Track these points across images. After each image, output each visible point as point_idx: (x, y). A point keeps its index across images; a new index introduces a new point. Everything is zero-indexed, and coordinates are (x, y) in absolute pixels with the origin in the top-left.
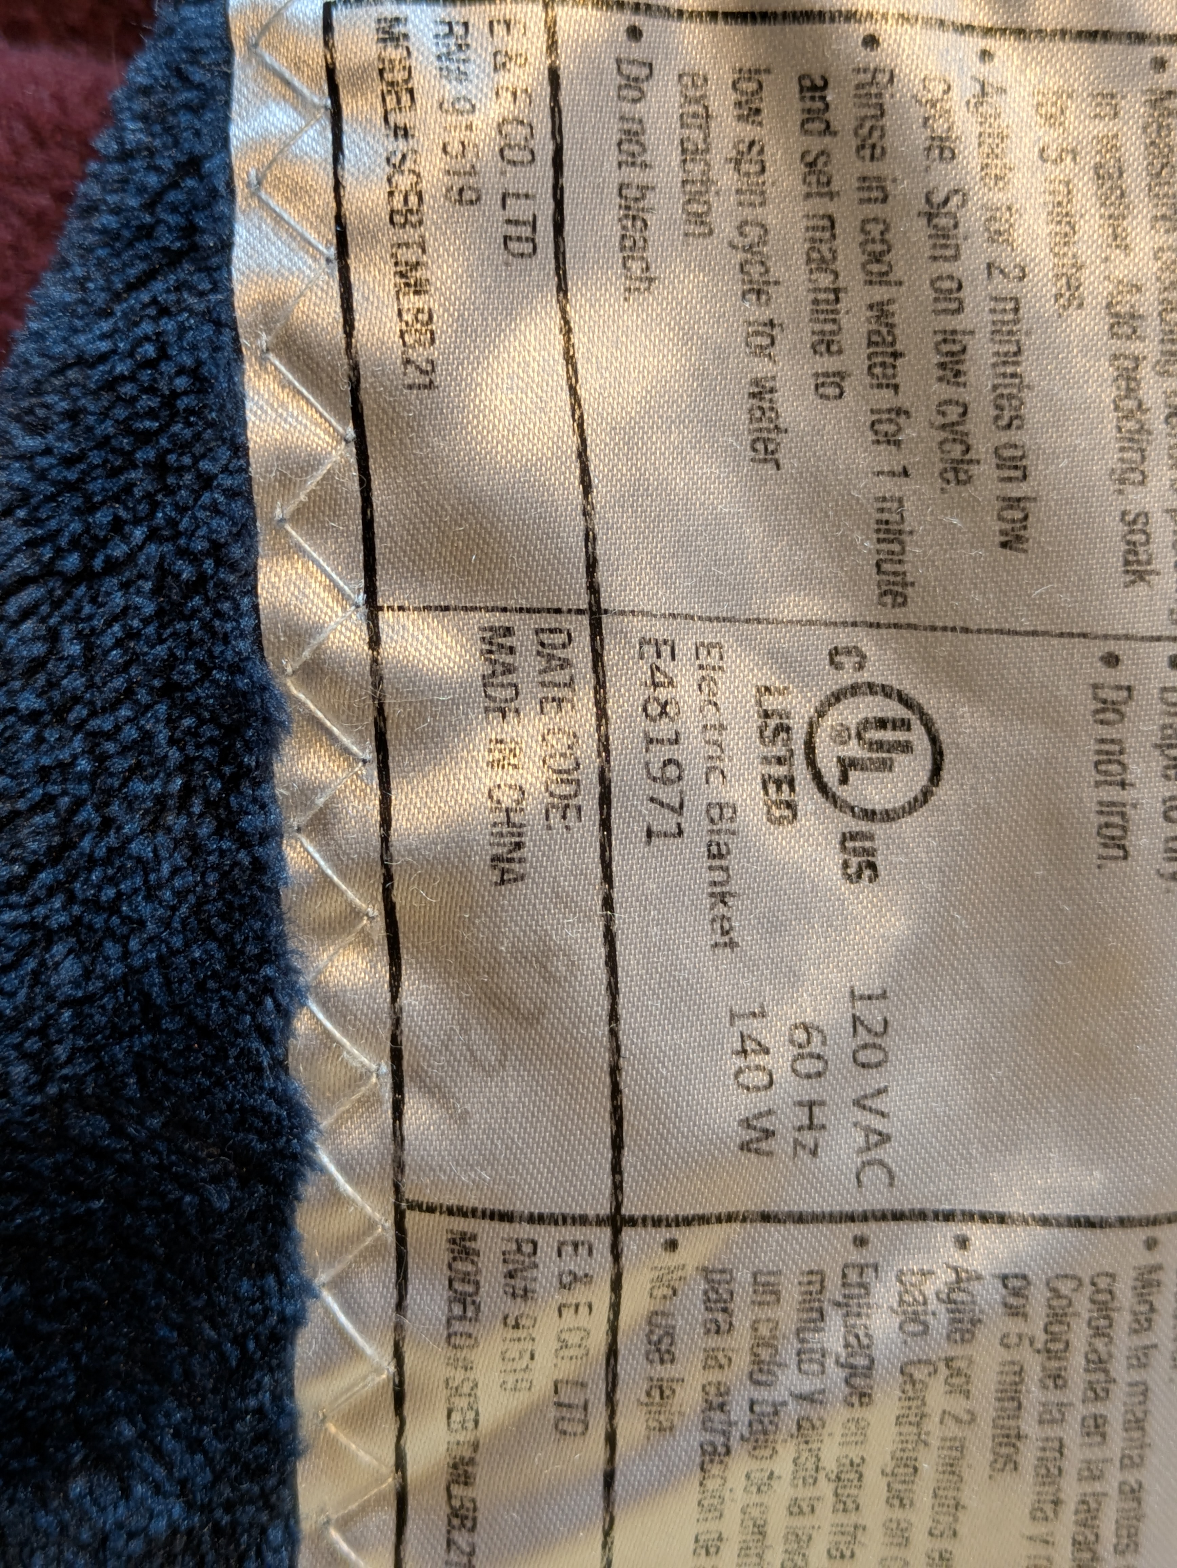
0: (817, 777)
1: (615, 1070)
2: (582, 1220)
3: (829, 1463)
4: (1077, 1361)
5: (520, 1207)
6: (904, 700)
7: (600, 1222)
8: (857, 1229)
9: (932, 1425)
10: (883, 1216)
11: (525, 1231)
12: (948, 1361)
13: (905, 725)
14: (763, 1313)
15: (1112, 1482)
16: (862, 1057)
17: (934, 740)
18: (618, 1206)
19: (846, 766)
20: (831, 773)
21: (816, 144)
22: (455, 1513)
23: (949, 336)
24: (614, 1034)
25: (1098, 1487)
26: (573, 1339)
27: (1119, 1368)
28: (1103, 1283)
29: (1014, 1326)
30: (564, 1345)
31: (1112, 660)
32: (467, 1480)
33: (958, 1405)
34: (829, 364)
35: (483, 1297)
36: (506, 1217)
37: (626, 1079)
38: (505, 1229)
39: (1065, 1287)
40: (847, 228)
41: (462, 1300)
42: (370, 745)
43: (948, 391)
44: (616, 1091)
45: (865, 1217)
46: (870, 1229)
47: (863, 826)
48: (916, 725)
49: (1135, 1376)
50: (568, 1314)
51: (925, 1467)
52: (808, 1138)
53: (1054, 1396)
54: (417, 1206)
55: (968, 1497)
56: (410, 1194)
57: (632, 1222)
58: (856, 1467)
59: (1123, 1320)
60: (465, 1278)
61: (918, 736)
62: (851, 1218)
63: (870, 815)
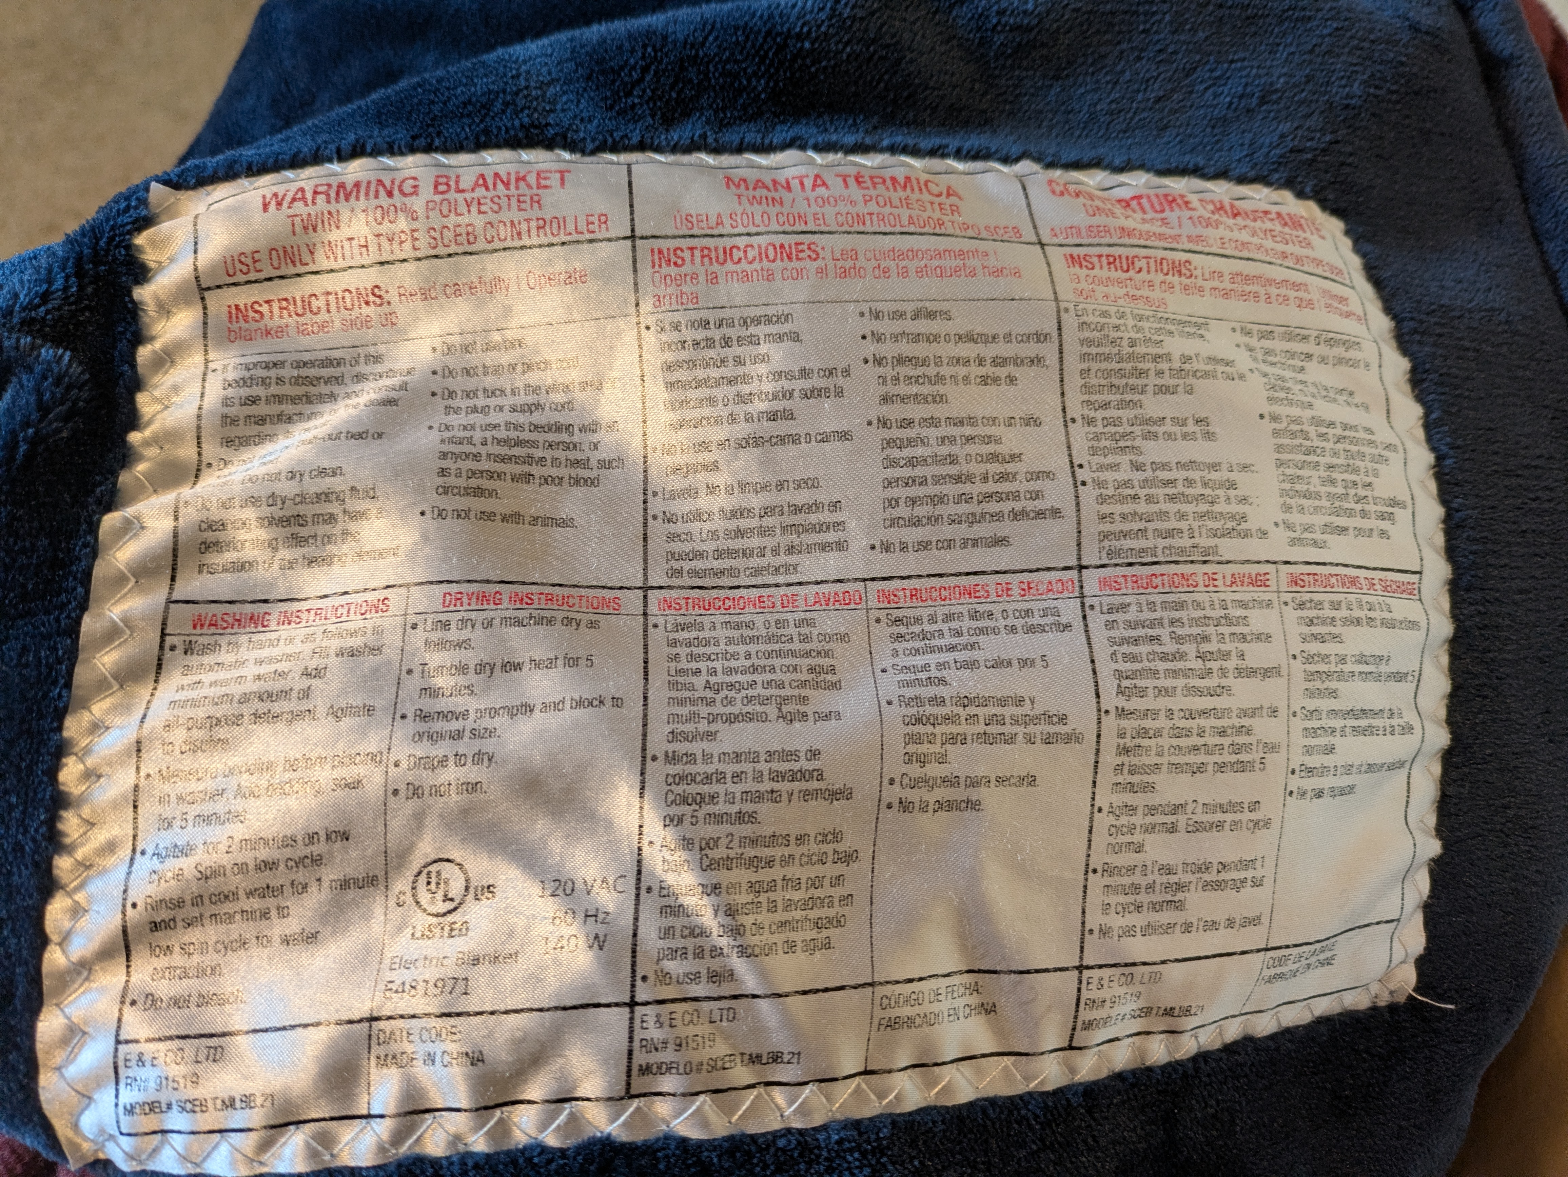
0: (450, 912)
1: (565, 1009)
2: (632, 1019)
3: (749, 898)
4: (706, 789)
5: (625, 1046)
6: (419, 873)
7: (632, 1012)
8: (643, 892)
9: (732, 854)
10: (639, 880)
11: (636, 1044)
12: (701, 849)
13: (429, 873)
14: (678, 933)
15: (763, 766)
16: (568, 892)
17: (435, 861)
18: (625, 1004)
19: (447, 899)
20: (449, 905)
21: (180, 924)
22: (775, 1061)
23: (258, 868)
24: (548, 1010)
25: (766, 773)
26: (688, 1018)
27: (710, 769)
28: (670, 780)
29: (687, 820)
30: (691, 1021)
31: (396, 792)
32: (759, 1057)
33: (724, 841)
34: (274, 913)
35: (668, 1060)
36: (630, 1053)
37: (569, 1003)
38: (636, 1053)
39: (671, 797)
40: (215, 909)
41: (669, 1069)
42: (427, 1116)
43: (282, 866)
44: (574, 1007)
45: (638, 888)
46: (644, 886)
47: (472, 891)
48: (430, 868)
49: (716, 760)
50: (674, 1023)
51: (753, 853)
52: (601, 916)
53: (722, 799)
54: (628, 1090)
55: (768, 832)
56: (623, 1094)
57: (633, 997)
58: (751, 885)
59: (690, 769)
60: (659, 1068)
61: (433, 868)
62: (638, 895)
63: (467, 888)
